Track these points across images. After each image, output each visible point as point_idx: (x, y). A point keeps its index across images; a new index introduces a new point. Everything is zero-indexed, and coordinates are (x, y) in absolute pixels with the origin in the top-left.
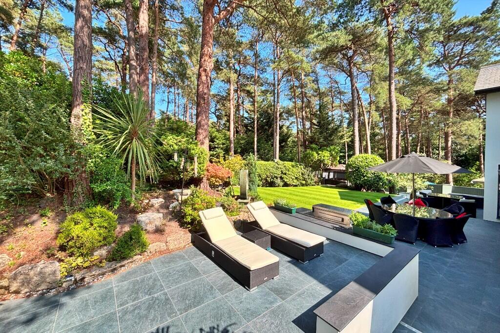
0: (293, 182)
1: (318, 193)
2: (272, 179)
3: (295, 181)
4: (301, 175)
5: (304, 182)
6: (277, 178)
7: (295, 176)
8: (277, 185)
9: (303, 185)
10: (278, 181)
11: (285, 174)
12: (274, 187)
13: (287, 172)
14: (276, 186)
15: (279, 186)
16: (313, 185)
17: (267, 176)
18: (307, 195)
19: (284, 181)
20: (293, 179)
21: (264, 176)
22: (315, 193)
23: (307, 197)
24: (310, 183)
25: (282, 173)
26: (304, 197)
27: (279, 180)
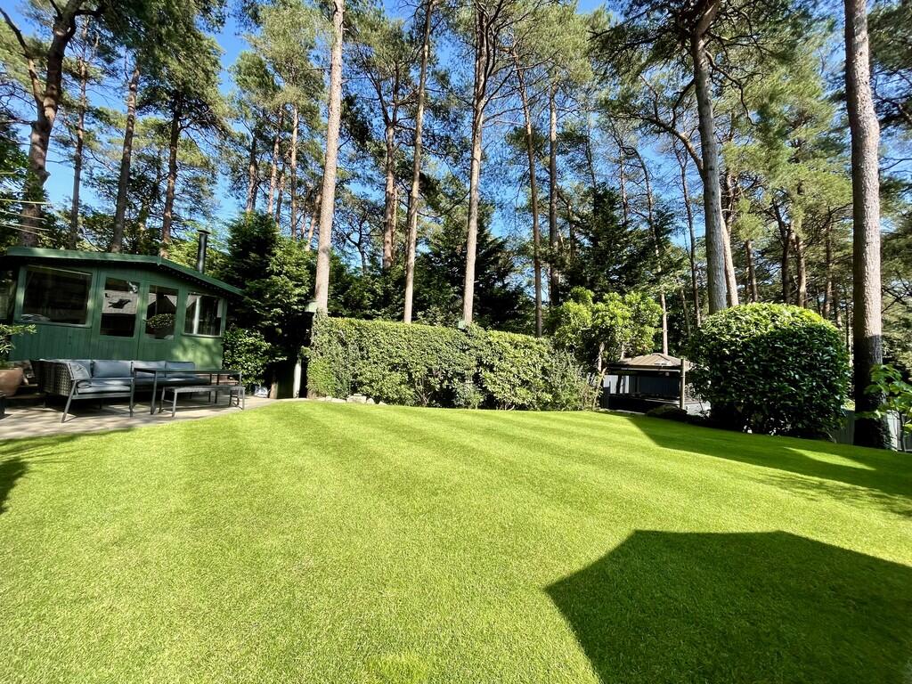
2: (446, 383)
6: (463, 380)
7: (522, 375)
8: (462, 402)
9: (545, 406)
10: (467, 389)
11: (491, 368)
12: (454, 407)
13: (497, 362)
14: (460, 406)
15: (467, 404)
16: (576, 409)
17: (430, 370)
19: (485, 389)
20: (514, 386)
21: (419, 372)
24: (568, 401)
25: (480, 364)
27: (469, 385)
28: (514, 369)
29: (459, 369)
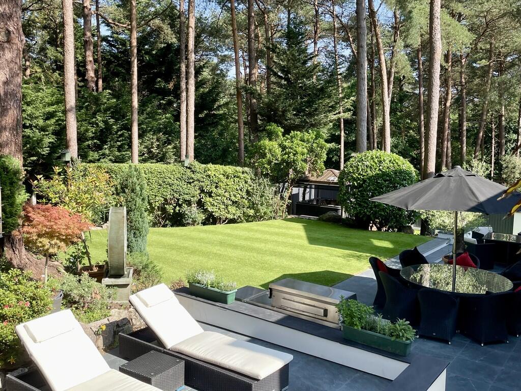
0: (228, 212)
1: (280, 239)
2: (178, 208)
3: (232, 209)
4: (244, 194)
5: (251, 212)
6: (189, 203)
7: (233, 198)
8: (190, 221)
9: (249, 218)
10: (194, 212)
11: (210, 194)
12: (184, 225)
13: (214, 190)
14: (188, 224)
15: (194, 222)
16: (270, 218)
17: (166, 200)
18: (257, 245)
19: (206, 211)
20: (227, 206)
21: (158, 202)
22: (275, 238)
23: (258, 251)
24: (265, 213)
25: (202, 191)
26: (252, 249)
27: (194, 208)
28: (227, 194)
29: (187, 197)
